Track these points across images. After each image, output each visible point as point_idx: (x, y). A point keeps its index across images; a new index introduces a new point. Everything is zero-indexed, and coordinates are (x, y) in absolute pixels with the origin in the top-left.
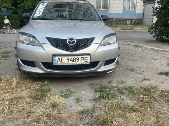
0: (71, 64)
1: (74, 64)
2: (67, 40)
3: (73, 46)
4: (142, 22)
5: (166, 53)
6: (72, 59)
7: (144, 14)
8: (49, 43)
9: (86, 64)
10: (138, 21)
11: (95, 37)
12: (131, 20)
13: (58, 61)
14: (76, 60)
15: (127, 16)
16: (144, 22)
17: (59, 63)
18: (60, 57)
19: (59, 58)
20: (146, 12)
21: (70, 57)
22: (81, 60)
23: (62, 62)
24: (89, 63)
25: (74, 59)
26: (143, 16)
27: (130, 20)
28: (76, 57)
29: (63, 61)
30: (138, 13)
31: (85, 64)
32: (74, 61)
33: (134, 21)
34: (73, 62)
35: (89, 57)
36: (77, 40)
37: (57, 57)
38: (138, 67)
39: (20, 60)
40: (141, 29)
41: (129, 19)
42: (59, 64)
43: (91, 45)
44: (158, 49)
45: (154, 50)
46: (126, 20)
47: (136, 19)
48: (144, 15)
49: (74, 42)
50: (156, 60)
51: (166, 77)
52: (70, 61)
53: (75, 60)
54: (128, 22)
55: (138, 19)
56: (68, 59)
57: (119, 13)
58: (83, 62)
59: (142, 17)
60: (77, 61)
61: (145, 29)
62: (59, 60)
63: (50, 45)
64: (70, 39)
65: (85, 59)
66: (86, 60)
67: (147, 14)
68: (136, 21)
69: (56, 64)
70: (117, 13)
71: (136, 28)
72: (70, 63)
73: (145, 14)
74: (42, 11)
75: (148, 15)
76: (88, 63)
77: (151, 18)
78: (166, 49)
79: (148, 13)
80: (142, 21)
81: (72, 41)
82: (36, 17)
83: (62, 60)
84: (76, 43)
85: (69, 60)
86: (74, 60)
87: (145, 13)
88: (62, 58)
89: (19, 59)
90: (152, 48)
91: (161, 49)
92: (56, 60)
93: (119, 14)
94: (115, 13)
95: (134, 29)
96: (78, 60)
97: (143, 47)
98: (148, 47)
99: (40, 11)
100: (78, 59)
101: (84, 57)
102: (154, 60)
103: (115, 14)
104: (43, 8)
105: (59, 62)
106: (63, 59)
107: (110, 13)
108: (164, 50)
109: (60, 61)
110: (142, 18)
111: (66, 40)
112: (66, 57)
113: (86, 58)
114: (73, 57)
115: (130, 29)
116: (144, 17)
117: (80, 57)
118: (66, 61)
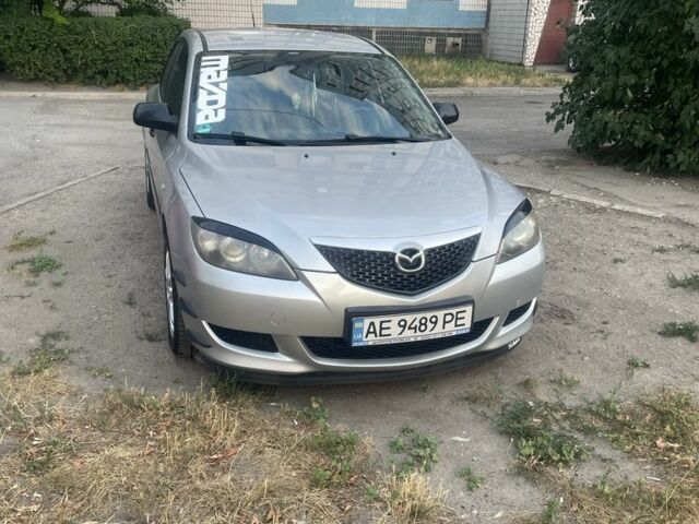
0: (412, 340)
1: (419, 339)
2: (394, 254)
3: (418, 275)
4: (481, 46)
5: (640, 224)
6: (417, 323)
7: (488, 13)
8: (334, 270)
9: (459, 333)
10: (466, 41)
11: (480, 234)
12: (440, 36)
13: (369, 332)
14: (428, 323)
15: (423, 22)
16: (489, 46)
17: (371, 340)
18: (377, 321)
19: (372, 324)
20: (497, 7)
21: (409, 318)
22: (445, 322)
23: (381, 335)
24: (468, 331)
25: (423, 321)
26: (488, 21)
27: (434, 39)
28: (428, 315)
29: (384, 332)
30: (467, 8)
31: (454, 333)
32: (423, 328)
33: (450, 40)
34: (418, 333)
35: (469, 309)
36: (429, 252)
37: (367, 321)
38: (574, 297)
39: (210, 325)
40: (491, 85)
41: (432, 34)
42: (370, 343)
43: (472, 265)
44: (605, 204)
45: (590, 209)
46: (421, 35)
47: (459, 35)
48: (491, 19)
49: (419, 259)
50: (621, 261)
51: (694, 349)
52: (410, 328)
53: (425, 324)
54: (430, 46)
55: (466, 35)
56: (402, 323)
57: (393, 6)
58: (451, 330)
59: (482, 26)
60: (430, 326)
61: (505, 84)
62: (372, 330)
63: (338, 276)
64: (404, 252)
65: (457, 319)
66: (459, 322)
67: (502, 13)
68: (459, 40)
69: (361, 344)
70: (386, 6)
71: (470, 80)
72: (410, 336)
73: (492, 13)
74: (221, 97)
75: (507, 19)
76: (464, 332)
77: (516, 31)
78: (632, 204)
79: (507, 13)
80: (481, 41)
81: (415, 257)
82: (204, 127)
83: (381, 329)
84: (427, 263)
85: (404, 327)
86: (421, 324)
87: (493, 7)
88: (381, 323)
89: (204, 323)
90: (583, 199)
91: (617, 207)
92: (361, 330)
93: (394, 12)
94: (375, 6)
95: (464, 85)
96: (435, 323)
97: (548, 193)
98: (566, 196)
99: (212, 98)
100: (434, 320)
101: (454, 311)
102: (616, 261)
103: (378, 12)
104: (221, 85)
105: (371, 336)
106: (384, 325)
107: (356, 5)
108: (627, 208)
109: (375, 332)
110: (484, 30)
111: (389, 256)
112: (395, 319)
113: (459, 316)
114: (419, 316)
115: (450, 85)
116: (491, 24)
117: (440, 314)
118: (394, 332)
